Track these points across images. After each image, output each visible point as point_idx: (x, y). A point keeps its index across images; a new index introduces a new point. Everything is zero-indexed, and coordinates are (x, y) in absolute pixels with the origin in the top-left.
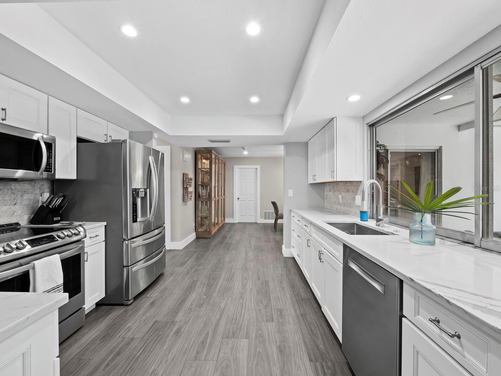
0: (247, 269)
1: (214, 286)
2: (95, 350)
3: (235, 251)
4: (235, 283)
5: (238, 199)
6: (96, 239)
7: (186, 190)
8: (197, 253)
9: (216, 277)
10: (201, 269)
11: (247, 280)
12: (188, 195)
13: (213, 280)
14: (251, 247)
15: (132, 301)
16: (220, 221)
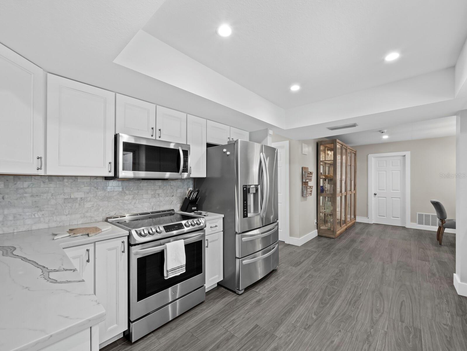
0: (381, 294)
1: (328, 305)
2: (204, 332)
3: (366, 263)
4: (359, 312)
5: (375, 194)
6: (215, 229)
7: (305, 184)
8: (316, 254)
9: (333, 292)
10: (316, 276)
11: (379, 314)
12: (307, 190)
13: (329, 296)
14: (391, 262)
15: (243, 291)
16: (348, 219)
